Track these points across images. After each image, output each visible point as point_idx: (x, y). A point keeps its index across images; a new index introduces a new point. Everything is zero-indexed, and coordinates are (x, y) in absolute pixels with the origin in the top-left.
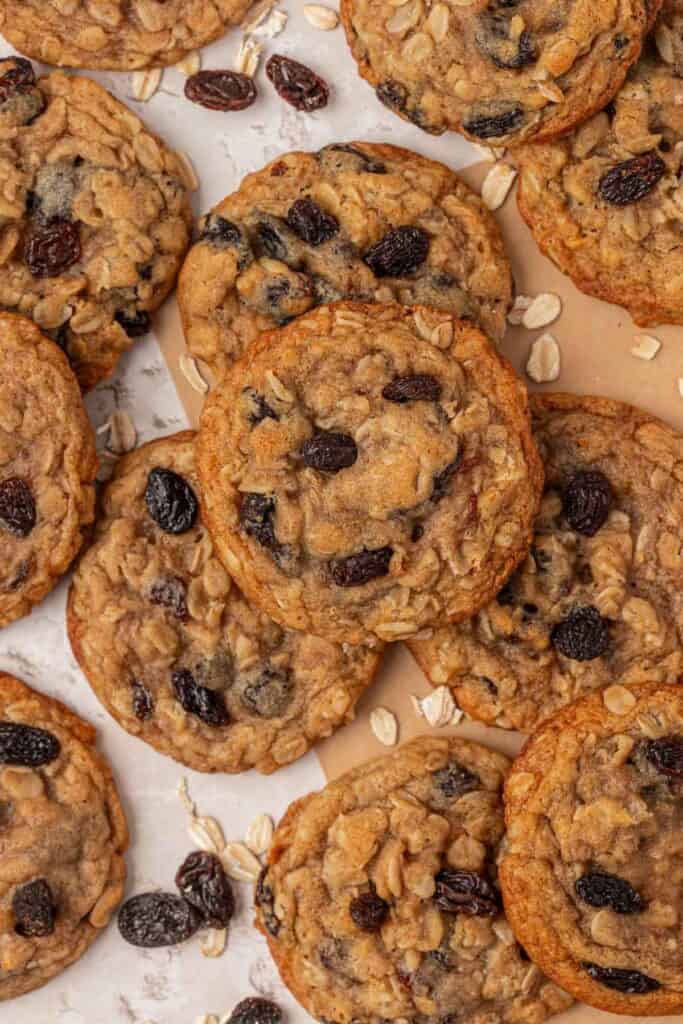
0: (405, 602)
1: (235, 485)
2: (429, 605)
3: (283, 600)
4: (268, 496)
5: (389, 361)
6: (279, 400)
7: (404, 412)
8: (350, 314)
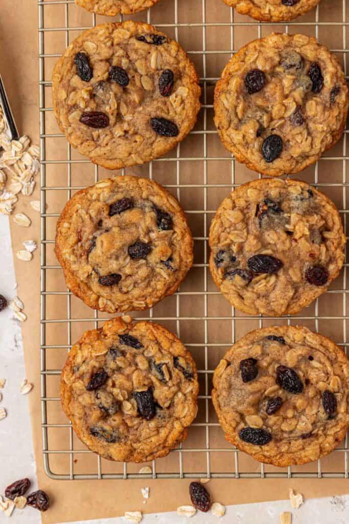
0: (101, 195)
1: (174, 232)
2: (91, 196)
3: (150, 189)
4: (161, 230)
5: (120, 290)
6: (161, 268)
7: (111, 270)
8: (140, 306)
